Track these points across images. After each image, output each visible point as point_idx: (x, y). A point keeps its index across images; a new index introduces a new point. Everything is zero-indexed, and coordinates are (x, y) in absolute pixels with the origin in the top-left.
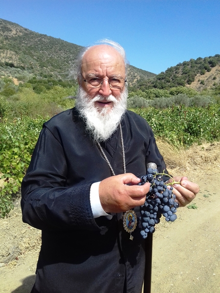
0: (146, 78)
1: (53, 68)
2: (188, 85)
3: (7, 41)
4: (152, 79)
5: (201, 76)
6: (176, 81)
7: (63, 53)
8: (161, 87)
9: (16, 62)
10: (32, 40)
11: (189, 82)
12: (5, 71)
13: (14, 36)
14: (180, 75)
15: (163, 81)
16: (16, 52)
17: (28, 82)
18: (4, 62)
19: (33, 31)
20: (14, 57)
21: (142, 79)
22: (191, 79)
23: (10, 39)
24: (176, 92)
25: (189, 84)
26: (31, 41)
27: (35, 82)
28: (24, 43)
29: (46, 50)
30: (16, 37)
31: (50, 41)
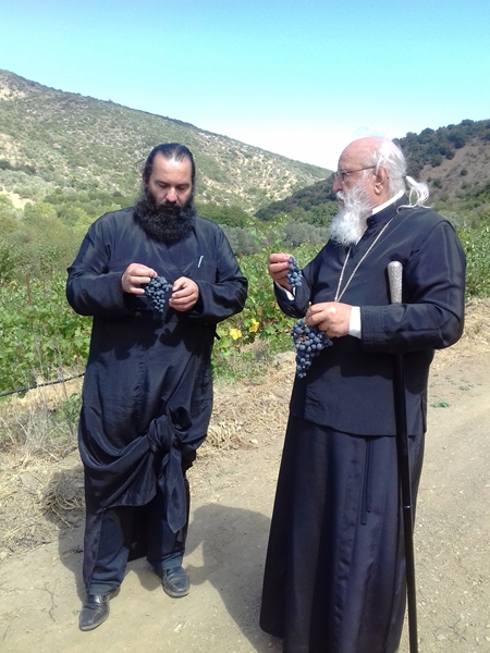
1: (100, 168)
5: (434, 169)
7: (121, 134)
9: (13, 158)
10: (48, 107)
13: (6, 99)
16: (12, 134)
17: (44, 201)
26: (45, 110)
27: (61, 200)
28: (30, 113)
29: (82, 127)
30: (11, 101)
31: (89, 108)
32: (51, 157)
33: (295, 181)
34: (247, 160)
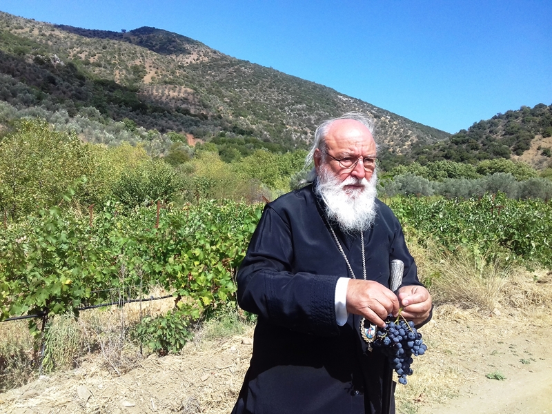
0: (429, 140)
1: (256, 119)
2: (516, 157)
3: (182, 70)
4: (441, 142)
5: (544, 140)
6: (491, 148)
7: (276, 93)
8: (458, 157)
9: (193, 107)
10: (223, 70)
11: (519, 150)
12: (174, 121)
13: (194, 62)
14: (499, 137)
15: (464, 146)
16: (195, 89)
17: (211, 142)
19: (226, 54)
20: (191, 97)
21: (421, 141)
22: (523, 145)
23: (187, 67)
24: (490, 168)
25: (518, 154)
26: (221, 72)
27: (224, 142)
28: (210, 74)
29: (247, 86)
30: (197, 64)
31: (255, 72)
32: (221, 108)
33: (415, 140)
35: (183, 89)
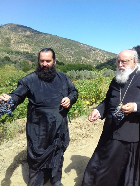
0: (112, 57)
3: (24, 38)
7: (59, 44)
9: (30, 51)
12: (23, 56)
13: (29, 35)
16: (30, 45)
18: (22, 51)
20: (29, 48)
23: (26, 37)
26: (39, 38)
28: (35, 39)
29: (49, 42)
31: (51, 37)
33: (108, 58)
34: (94, 52)
35: (26, 45)
